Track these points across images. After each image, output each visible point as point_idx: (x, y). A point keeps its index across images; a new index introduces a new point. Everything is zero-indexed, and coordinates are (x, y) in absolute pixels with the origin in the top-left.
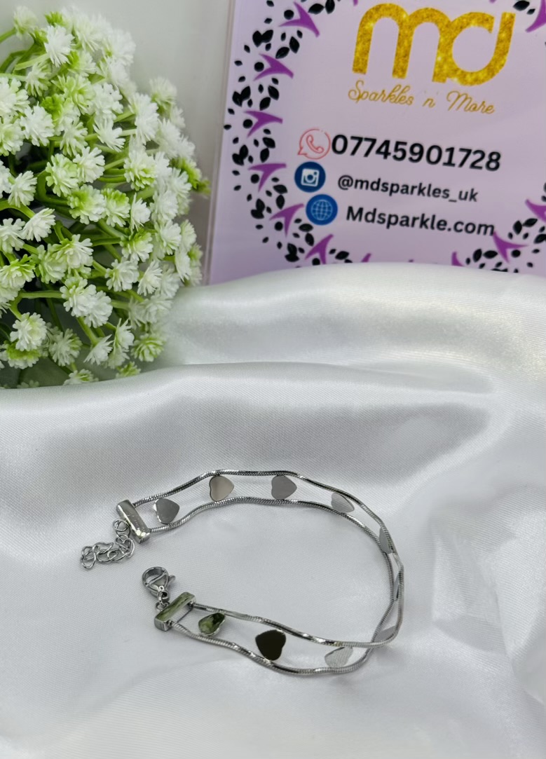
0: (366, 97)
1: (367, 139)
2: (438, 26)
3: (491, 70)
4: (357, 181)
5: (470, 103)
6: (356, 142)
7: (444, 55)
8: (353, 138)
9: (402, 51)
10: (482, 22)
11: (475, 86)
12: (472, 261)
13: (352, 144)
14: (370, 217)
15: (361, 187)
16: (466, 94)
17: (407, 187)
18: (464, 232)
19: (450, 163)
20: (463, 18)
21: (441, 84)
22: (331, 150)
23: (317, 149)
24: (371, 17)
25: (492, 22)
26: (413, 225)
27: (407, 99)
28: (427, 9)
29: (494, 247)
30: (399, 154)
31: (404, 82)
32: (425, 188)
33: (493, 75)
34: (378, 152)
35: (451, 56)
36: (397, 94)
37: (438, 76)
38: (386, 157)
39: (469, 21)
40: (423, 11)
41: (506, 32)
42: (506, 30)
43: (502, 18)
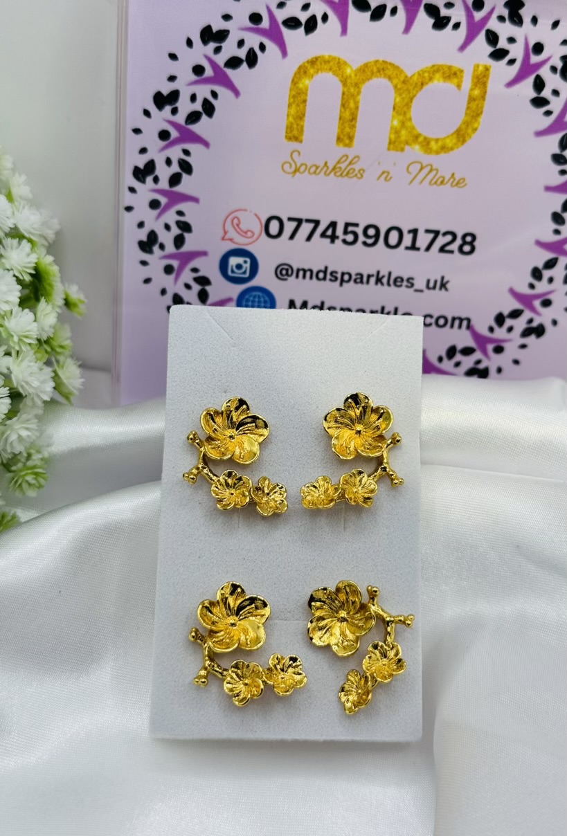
0: (305, 171)
1: (308, 221)
2: (392, 82)
3: (461, 135)
4: (298, 270)
6: (294, 224)
7: (401, 118)
8: (290, 219)
9: (347, 115)
10: (448, 77)
11: (442, 155)
12: (445, 360)
13: (289, 227)
15: (304, 277)
16: (431, 166)
17: (362, 276)
18: (434, 326)
19: (413, 247)
20: (424, 72)
21: (399, 153)
22: (264, 234)
23: (246, 233)
24: (305, 72)
25: (462, 77)
27: (356, 172)
28: (377, 61)
29: (471, 343)
30: (350, 238)
31: (351, 152)
32: (383, 277)
33: (464, 141)
34: (323, 235)
35: (410, 119)
36: (343, 166)
37: (395, 144)
38: (333, 242)
39: (431, 75)
40: (373, 63)
41: (480, 88)
42: (479, 86)
43: (474, 71)
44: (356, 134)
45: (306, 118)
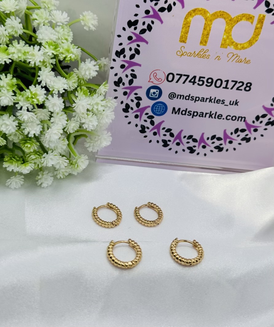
0: (186, 54)
1: (184, 75)
2: (225, 20)
3: (251, 43)
4: (178, 95)
5: (239, 58)
6: (179, 76)
7: (227, 35)
9: (206, 33)
10: (248, 19)
11: (242, 50)
14: (184, 113)
15: (180, 98)
16: (237, 55)
17: (204, 98)
18: (231, 120)
20: (239, 16)
21: (224, 49)
22: (166, 80)
23: (159, 79)
24: (191, 15)
25: (254, 19)
26: (205, 117)
27: (207, 56)
28: (220, 11)
29: (245, 128)
30: (201, 83)
31: (205, 48)
32: (213, 99)
33: (252, 45)
34: (190, 81)
35: (231, 35)
36: (201, 53)
37: (223, 45)
38: (194, 84)
39: (242, 18)
40: (218, 12)
41: (260, 24)
42: (260, 23)
43: (259, 17)
44: (208, 41)
45: (189, 33)
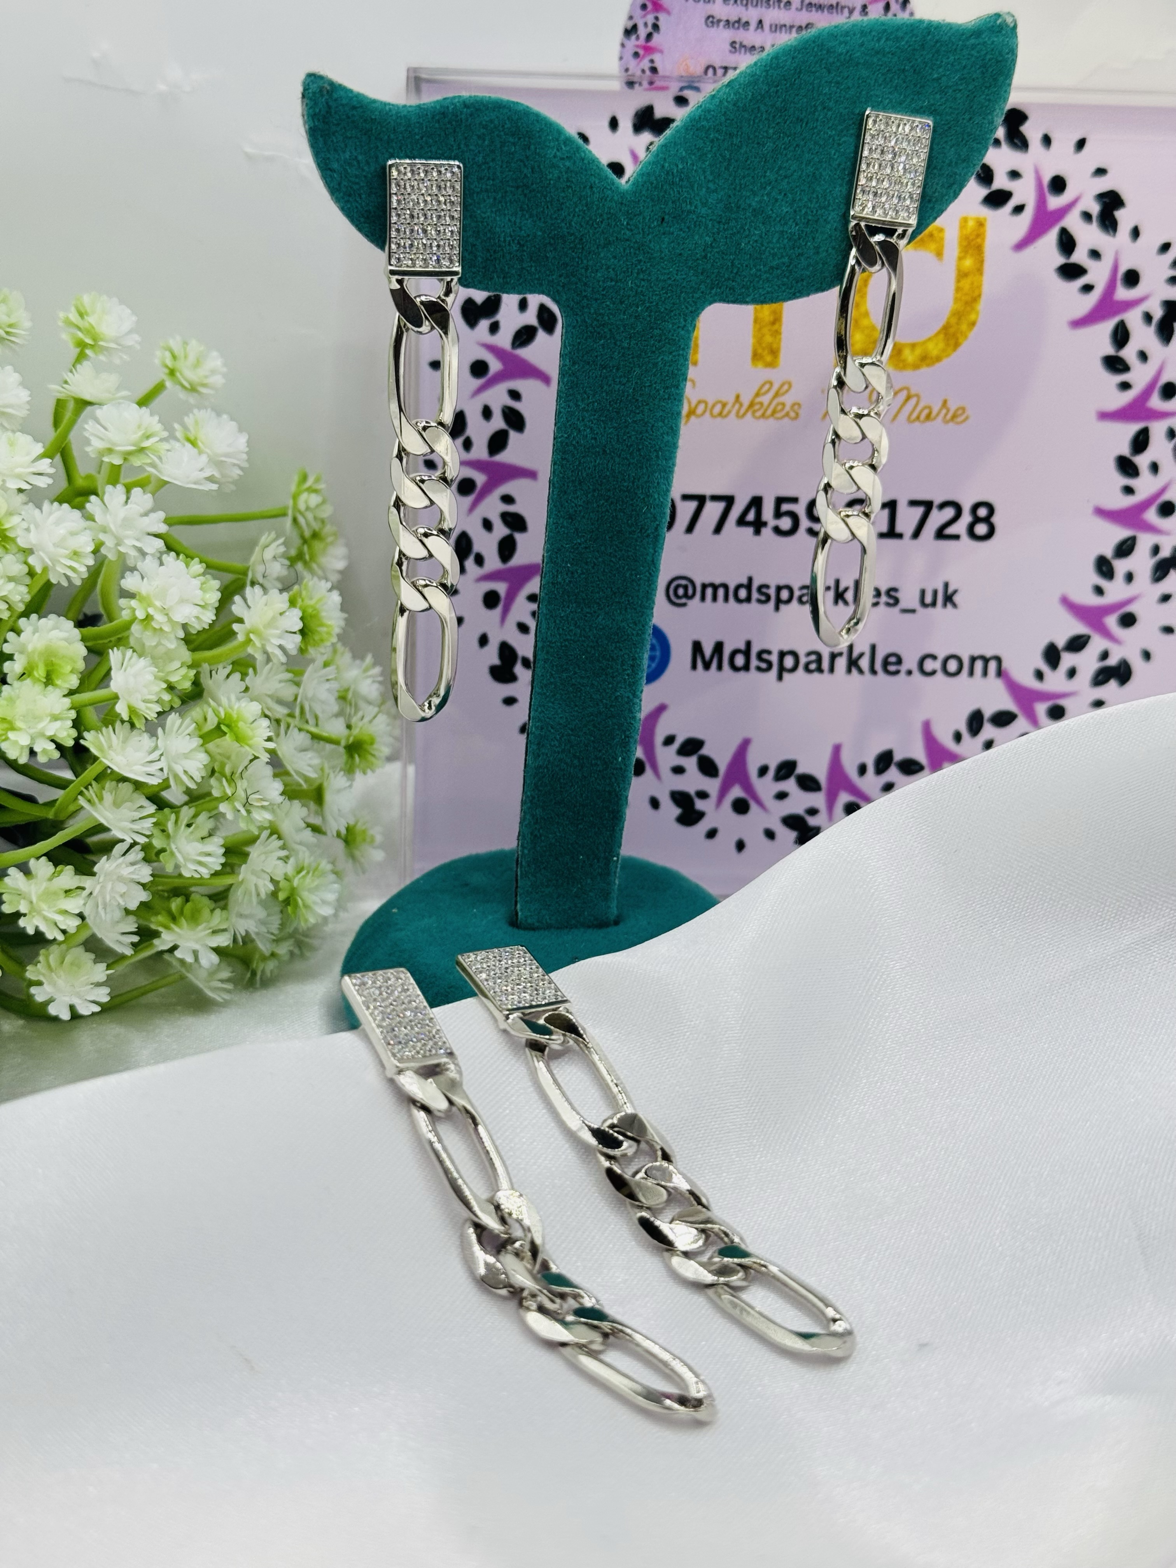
0: (705, 412)
3: (951, 336)
4: (704, 587)
5: (916, 405)
6: (693, 505)
8: (686, 497)
10: (922, 241)
11: (924, 370)
12: (967, 737)
13: (685, 510)
14: (740, 660)
15: (715, 598)
16: (908, 389)
18: (940, 675)
19: (892, 533)
25: (942, 239)
26: (832, 669)
27: (787, 408)
29: (1007, 704)
30: (786, 523)
31: (776, 376)
33: (957, 345)
35: (867, 314)
36: (765, 399)
38: (757, 532)
41: (973, 255)
42: (971, 252)
43: (962, 227)
44: (783, 345)
